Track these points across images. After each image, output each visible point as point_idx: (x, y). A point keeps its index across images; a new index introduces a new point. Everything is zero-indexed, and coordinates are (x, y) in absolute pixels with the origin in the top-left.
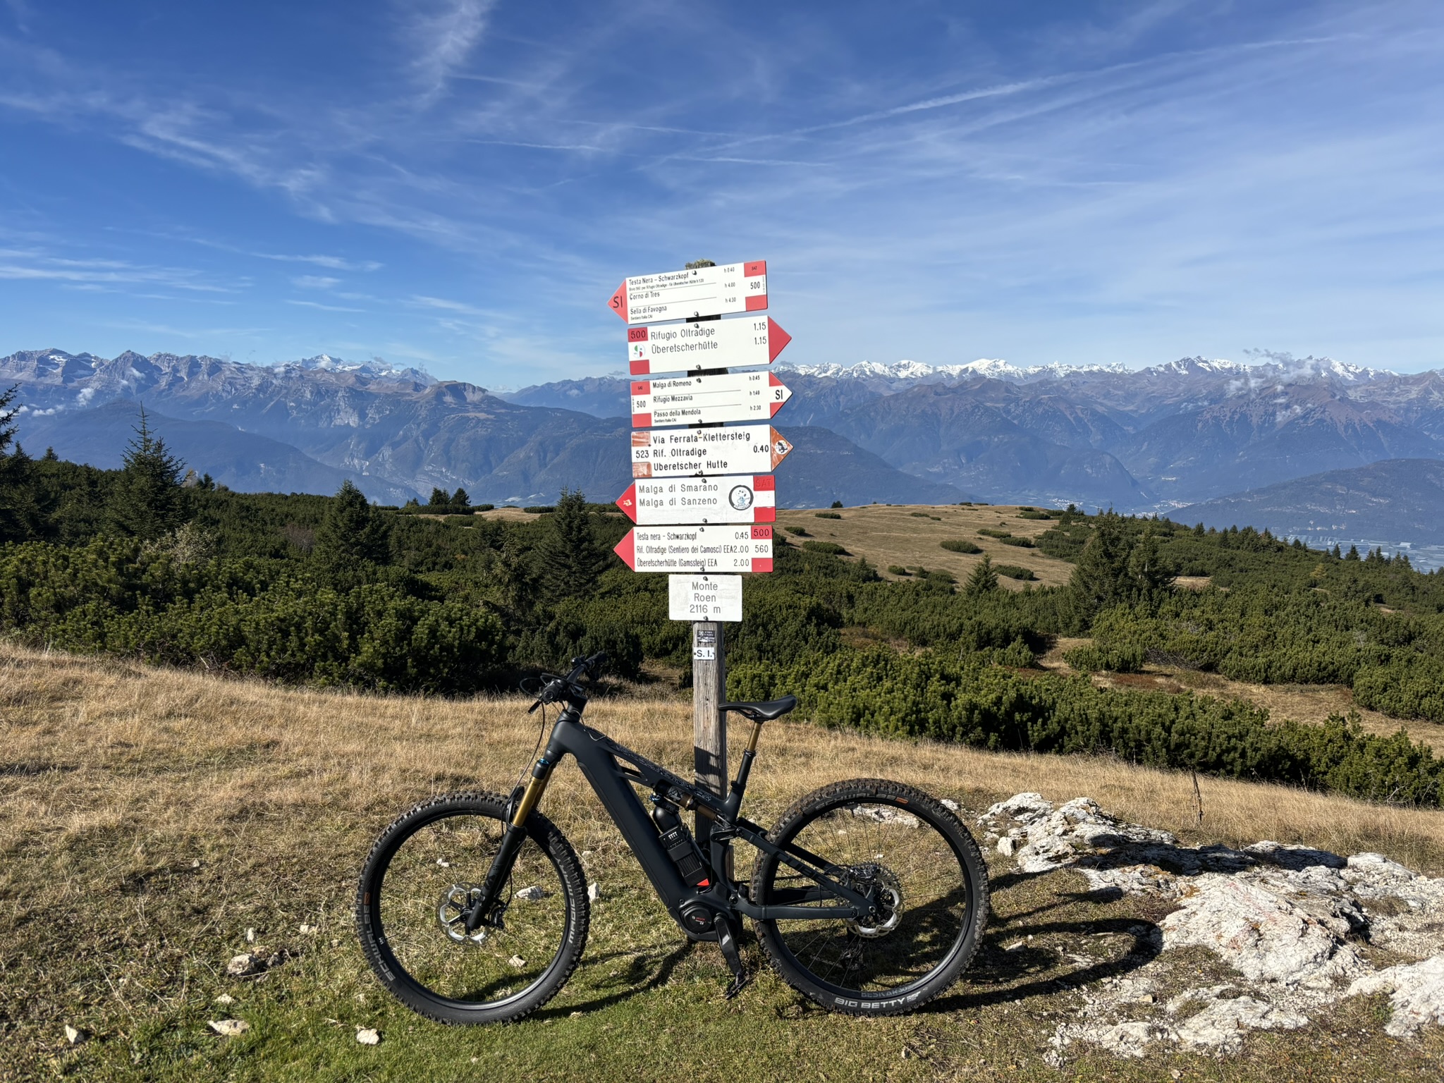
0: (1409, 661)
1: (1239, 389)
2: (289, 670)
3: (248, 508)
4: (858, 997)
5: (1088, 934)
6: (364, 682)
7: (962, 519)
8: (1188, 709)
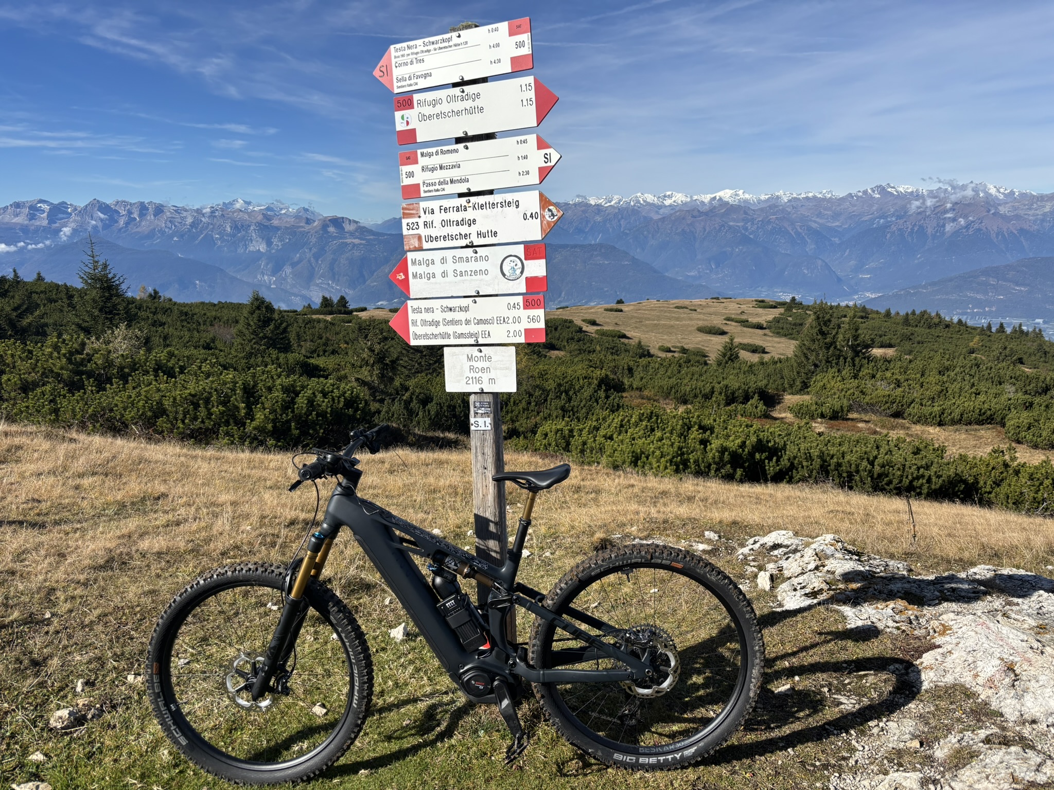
0: (1047, 406)
1: (919, 208)
2: (200, 434)
3: (186, 314)
4: (636, 752)
5: (850, 673)
6: (257, 442)
7: (712, 310)
8: (887, 447)
